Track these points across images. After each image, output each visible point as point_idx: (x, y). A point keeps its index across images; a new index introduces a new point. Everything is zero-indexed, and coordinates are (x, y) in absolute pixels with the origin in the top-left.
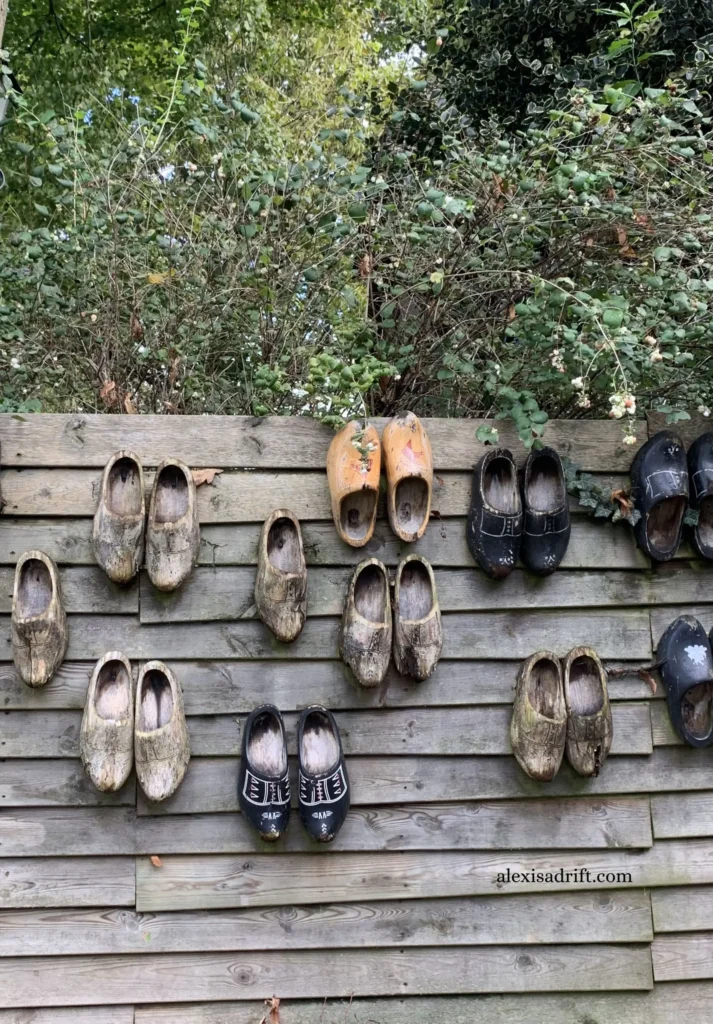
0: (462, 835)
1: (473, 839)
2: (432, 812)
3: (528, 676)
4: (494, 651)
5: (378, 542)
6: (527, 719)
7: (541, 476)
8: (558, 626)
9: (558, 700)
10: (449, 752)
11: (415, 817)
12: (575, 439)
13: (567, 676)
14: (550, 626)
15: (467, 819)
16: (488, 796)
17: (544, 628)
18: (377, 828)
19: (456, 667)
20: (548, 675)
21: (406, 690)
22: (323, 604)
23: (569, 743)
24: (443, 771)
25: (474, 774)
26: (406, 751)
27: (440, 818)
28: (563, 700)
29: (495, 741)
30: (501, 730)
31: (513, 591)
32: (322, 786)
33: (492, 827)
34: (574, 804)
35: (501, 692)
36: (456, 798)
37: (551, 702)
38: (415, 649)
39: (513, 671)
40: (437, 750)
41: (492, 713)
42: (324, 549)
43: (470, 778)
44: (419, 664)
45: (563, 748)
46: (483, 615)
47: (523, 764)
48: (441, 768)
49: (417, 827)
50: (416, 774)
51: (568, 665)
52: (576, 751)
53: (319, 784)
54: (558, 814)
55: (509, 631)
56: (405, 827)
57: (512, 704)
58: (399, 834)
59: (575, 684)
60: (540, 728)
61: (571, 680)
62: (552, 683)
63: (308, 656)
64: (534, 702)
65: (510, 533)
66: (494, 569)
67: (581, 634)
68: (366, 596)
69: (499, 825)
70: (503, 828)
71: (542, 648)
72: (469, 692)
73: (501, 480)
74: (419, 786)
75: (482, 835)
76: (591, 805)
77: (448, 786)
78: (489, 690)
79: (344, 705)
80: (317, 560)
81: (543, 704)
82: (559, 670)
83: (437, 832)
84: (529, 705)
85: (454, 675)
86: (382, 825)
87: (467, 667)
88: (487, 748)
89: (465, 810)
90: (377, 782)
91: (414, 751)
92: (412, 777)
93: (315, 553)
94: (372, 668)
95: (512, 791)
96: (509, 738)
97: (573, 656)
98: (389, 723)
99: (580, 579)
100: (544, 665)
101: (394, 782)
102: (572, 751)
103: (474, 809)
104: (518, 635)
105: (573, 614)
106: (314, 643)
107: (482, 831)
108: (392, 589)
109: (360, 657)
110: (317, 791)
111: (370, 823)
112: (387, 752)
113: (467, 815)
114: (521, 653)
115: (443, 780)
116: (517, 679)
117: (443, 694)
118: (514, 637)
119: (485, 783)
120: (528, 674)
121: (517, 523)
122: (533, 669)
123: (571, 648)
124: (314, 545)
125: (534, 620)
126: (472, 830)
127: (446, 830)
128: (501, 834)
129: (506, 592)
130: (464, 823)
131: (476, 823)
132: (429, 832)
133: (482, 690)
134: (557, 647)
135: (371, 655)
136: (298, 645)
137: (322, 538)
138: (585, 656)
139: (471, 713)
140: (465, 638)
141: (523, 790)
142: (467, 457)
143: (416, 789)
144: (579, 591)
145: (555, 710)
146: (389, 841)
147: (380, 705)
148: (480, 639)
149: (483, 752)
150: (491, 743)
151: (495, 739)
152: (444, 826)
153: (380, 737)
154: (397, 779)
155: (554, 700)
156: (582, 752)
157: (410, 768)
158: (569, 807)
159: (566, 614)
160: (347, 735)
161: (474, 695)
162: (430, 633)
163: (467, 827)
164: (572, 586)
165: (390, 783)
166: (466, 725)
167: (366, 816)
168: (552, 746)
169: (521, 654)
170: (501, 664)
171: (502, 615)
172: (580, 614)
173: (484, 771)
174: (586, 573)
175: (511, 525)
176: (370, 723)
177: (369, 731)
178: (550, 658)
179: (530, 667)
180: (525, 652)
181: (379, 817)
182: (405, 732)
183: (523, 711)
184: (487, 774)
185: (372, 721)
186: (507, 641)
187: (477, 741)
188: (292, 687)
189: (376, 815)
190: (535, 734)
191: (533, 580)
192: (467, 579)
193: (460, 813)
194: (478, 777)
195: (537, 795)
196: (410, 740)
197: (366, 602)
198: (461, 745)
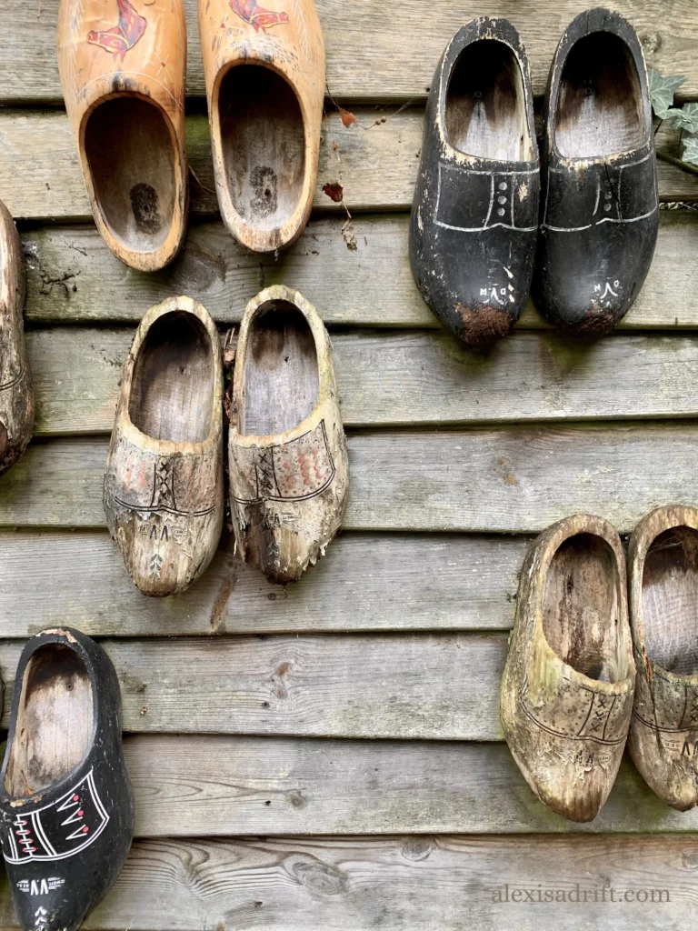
0: (390, 907)
1: (413, 917)
2: (326, 855)
3: (542, 574)
4: (468, 514)
5: (209, 270)
6: (537, 675)
7: (589, 105)
8: (617, 461)
9: (613, 628)
10: (365, 731)
11: (289, 863)
12: (672, 26)
13: (638, 573)
14: (599, 461)
15: (402, 872)
16: (448, 828)
17: (584, 466)
18: (209, 884)
19: (384, 548)
20: (590, 571)
21: (271, 597)
22: (83, 409)
23: (639, 730)
24: (352, 769)
25: (418, 780)
26: (269, 729)
27: (344, 867)
28: (626, 630)
29: (466, 711)
30: (481, 687)
31: (515, 381)
32: (29, 826)
33: (457, 891)
34: (642, 848)
35: (484, 606)
36: (379, 830)
37: (596, 633)
38: (269, 505)
39: (511, 558)
40: (337, 729)
41: (461, 648)
42: (88, 285)
43: (412, 787)
44: (279, 541)
45: (623, 744)
46: (445, 436)
47: (526, 774)
48: (349, 763)
49: (295, 887)
50: (292, 774)
51: (641, 549)
52: (653, 748)
53: (19, 823)
54: (604, 868)
55: (504, 472)
56: (268, 883)
57: (506, 631)
58: (253, 898)
59: (655, 591)
60: (568, 700)
61: (645, 583)
62: (601, 589)
63: (54, 520)
64: (557, 631)
65: (506, 219)
66: (466, 317)
67: (670, 479)
68: (176, 389)
69: (473, 887)
70: (482, 895)
71: (579, 508)
72: (412, 603)
73: (491, 116)
74: (298, 801)
75: (434, 908)
76: (679, 850)
77: (361, 801)
78: (459, 599)
79: (131, 627)
80: (70, 310)
81: (579, 635)
82: (620, 559)
83: (337, 897)
84: (543, 643)
85: (377, 564)
86: (218, 877)
87: (409, 548)
88: (448, 724)
89: (398, 851)
90: (207, 789)
91: (287, 729)
92: (282, 780)
93: (67, 294)
94: (162, 549)
95: (502, 819)
96: (497, 709)
97: (654, 529)
98: (235, 666)
99: (673, 356)
100: (582, 546)
101: (244, 791)
102: (646, 748)
103: (418, 850)
104: (523, 480)
105: (652, 434)
106: (67, 494)
107: (434, 899)
108: (228, 370)
109: (132, 523)
110: (18, 838)
111: (193, 871)
112: (228, 728)
113: (404, 862)
114: (529, 519)
115: (351, 789)
116: (519, 577)
117: (352, 606)
118: (517, 483)
119: (443, 797)
120: (544, 568)
121: (524, 192)
122: (556, 556)
123: (646, 510)
124: (66, 277)
125: (562, 447)
126: (411, 897)
127: (355, 895)
128: (476, 909)
129: (499, 384)
130: (396, 881)
131: (420, 880)
132: (318, 897)
133: (439, 599)
134: (615, 506)
135: (158, 519)
136: (33, 498)
137: (84, 261)
138: (683, 528)
139: (415, 647)
140: (405, 486)
141: (527, 817)
142: (416, 68)
143: (291, 809)
144: (668, 383)
145: (606, 651)
146: (230, 913)
147: (211, 630)
148: (439, 488)
149: (438, 734)
150: (459, 716)
151: (467, 706)
152: (352, 885)
153: (212, 697)
154: (251, 784)
155: (603, 629)
156: (670, 755)
157: (280, 763)
158: (630, 852)
159: (637, 434)
160: (142, 690)
161: (421, 609)
162: (304, 468)
163: (404, 889)
164: (653, 371)
165: (235, 791)
166: (406, 674)
167: (185, 856)
168: (599, 743)
169: (530, 523)
170: (484, 544)
171: (490, 437)
172: (668, 434)
173: (443, 771)
174: (687, 342)
175: (507, 194)
176: (194, 667)
177: (190, 683)
178: (598, 532)
179: (550, 551)
180: (539, 517)
181: (213, 861)
182: (270, 686)
183: (527, 655)
184: (448, 779)
185: (197, 660)
186: (498, 492)
187: (427, 709)
188: (20, 588)
189: (207, 857)
190: (554, 712)
191: (562, 358)
192: (413, 355)
193: (388, 859)
194: (428, 785)
195: (560, 829)
196: (277, 704)
197: (175, 401)
198: (392, 716)
